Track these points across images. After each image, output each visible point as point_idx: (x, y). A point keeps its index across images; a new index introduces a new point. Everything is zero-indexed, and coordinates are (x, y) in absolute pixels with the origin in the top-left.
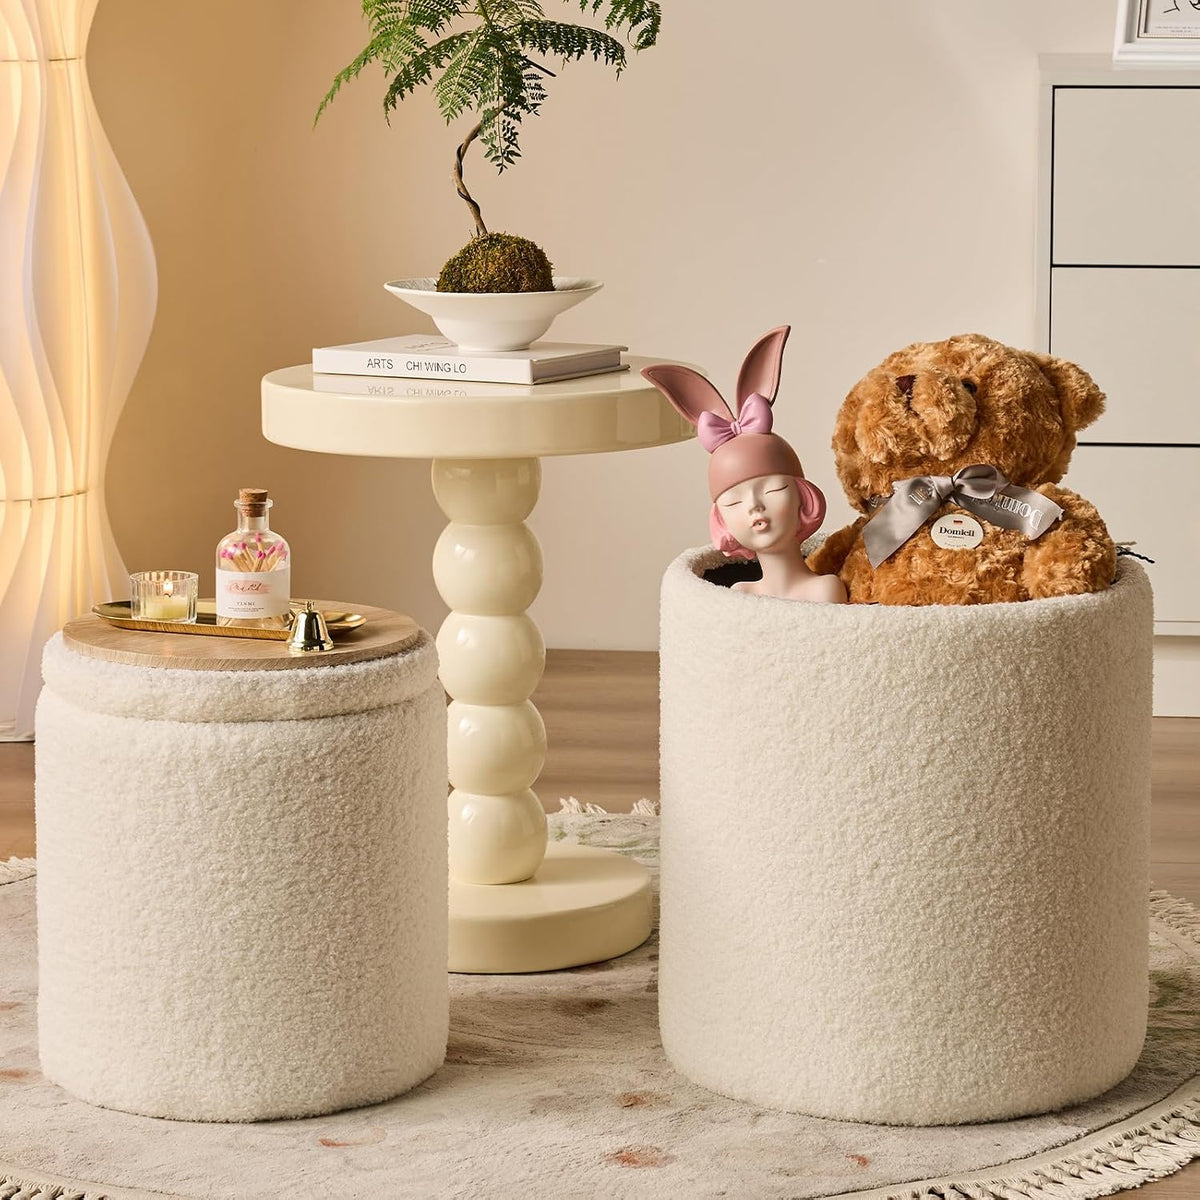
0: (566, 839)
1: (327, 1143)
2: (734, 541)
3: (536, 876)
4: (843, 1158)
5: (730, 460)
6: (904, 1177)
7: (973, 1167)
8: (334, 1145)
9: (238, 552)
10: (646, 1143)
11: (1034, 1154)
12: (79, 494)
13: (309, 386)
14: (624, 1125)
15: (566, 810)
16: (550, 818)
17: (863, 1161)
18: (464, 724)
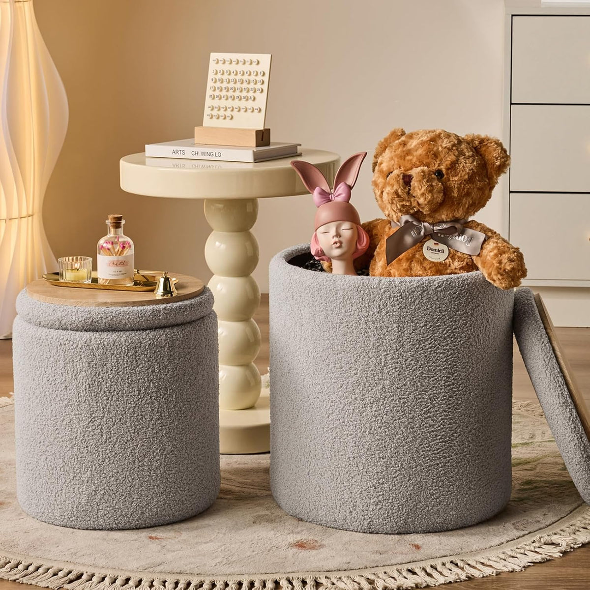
1: (151, 538)
4: (408, 546)
5: (325, 213)
6: (438, 555)
7: (473, 550)
8: (156, 539)
9: (110, 246)
10: (310, 538)
11: (503, 543)
12: (29, 216)
13: (144, 163)
16: (263, 378)
17: (418, 547)
18: (220, 331)
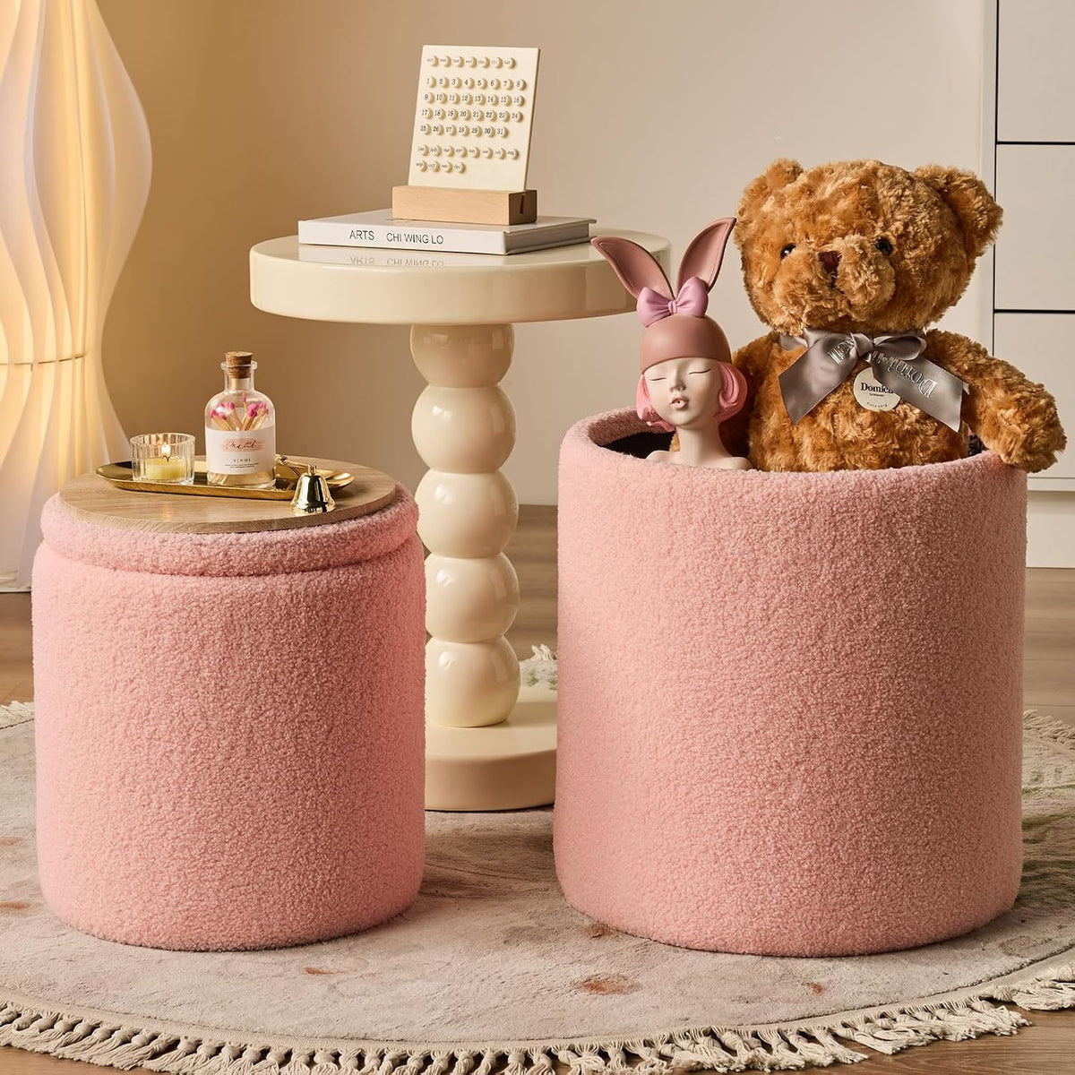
0: (537, 685)
1: (311, 971)
2: (655, 414)
3: (509, 719)
4: (800, 986)
5: (661, 338)
6: (857, 1004)
7: (922, 994)
8: (318, 972)
9: (228, 412)
10: (614, 971)
11: (981, 982)
12: (77, 358)
13: (294, 256)
14: (592, 955)
15: (537, 656)
16: (523, 665)
17: (818, 989)
18: (441, 576)
